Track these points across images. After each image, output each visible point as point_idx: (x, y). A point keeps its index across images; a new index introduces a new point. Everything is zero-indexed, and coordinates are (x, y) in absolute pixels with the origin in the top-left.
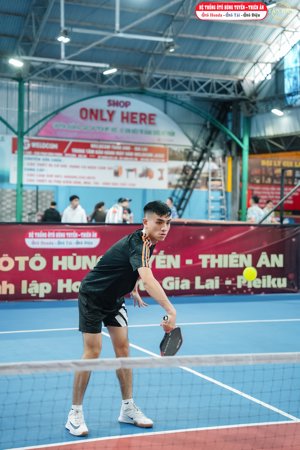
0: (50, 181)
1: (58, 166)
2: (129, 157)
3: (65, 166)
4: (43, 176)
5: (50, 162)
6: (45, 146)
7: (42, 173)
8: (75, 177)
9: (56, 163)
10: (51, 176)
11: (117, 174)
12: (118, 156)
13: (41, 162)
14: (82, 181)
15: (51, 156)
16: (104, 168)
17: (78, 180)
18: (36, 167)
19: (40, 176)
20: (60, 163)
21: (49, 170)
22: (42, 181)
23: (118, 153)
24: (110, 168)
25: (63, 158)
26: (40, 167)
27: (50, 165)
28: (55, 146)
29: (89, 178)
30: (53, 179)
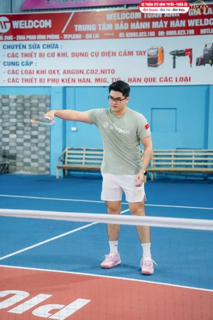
0: (41, 80)
1: (53, 55)
2: (177, 29)
3: (64, 55)
4: (31, 72)
5: (41, 50)
6: (32, 24)
7: (28, 68)
8: (82, 72)
9: (51, 51)
10: (43, 72)
11: (153, 62)
12: (157, 30)
13: (27, 51)
14: (93, 77)
15: (41, 40)
16: (131, 53)
17: (86, 76)
18: (20, 59)
19: (26, 72)
20: (56, 51)
21: (39, 63)
22: (31, 80)
23: (155, 25)
24: (140, 53)
25: (60, 43)
26: (25, 59)
27: (41, 55)
28: (47, 24)
29: (103, 72)
30: (46, 76)
